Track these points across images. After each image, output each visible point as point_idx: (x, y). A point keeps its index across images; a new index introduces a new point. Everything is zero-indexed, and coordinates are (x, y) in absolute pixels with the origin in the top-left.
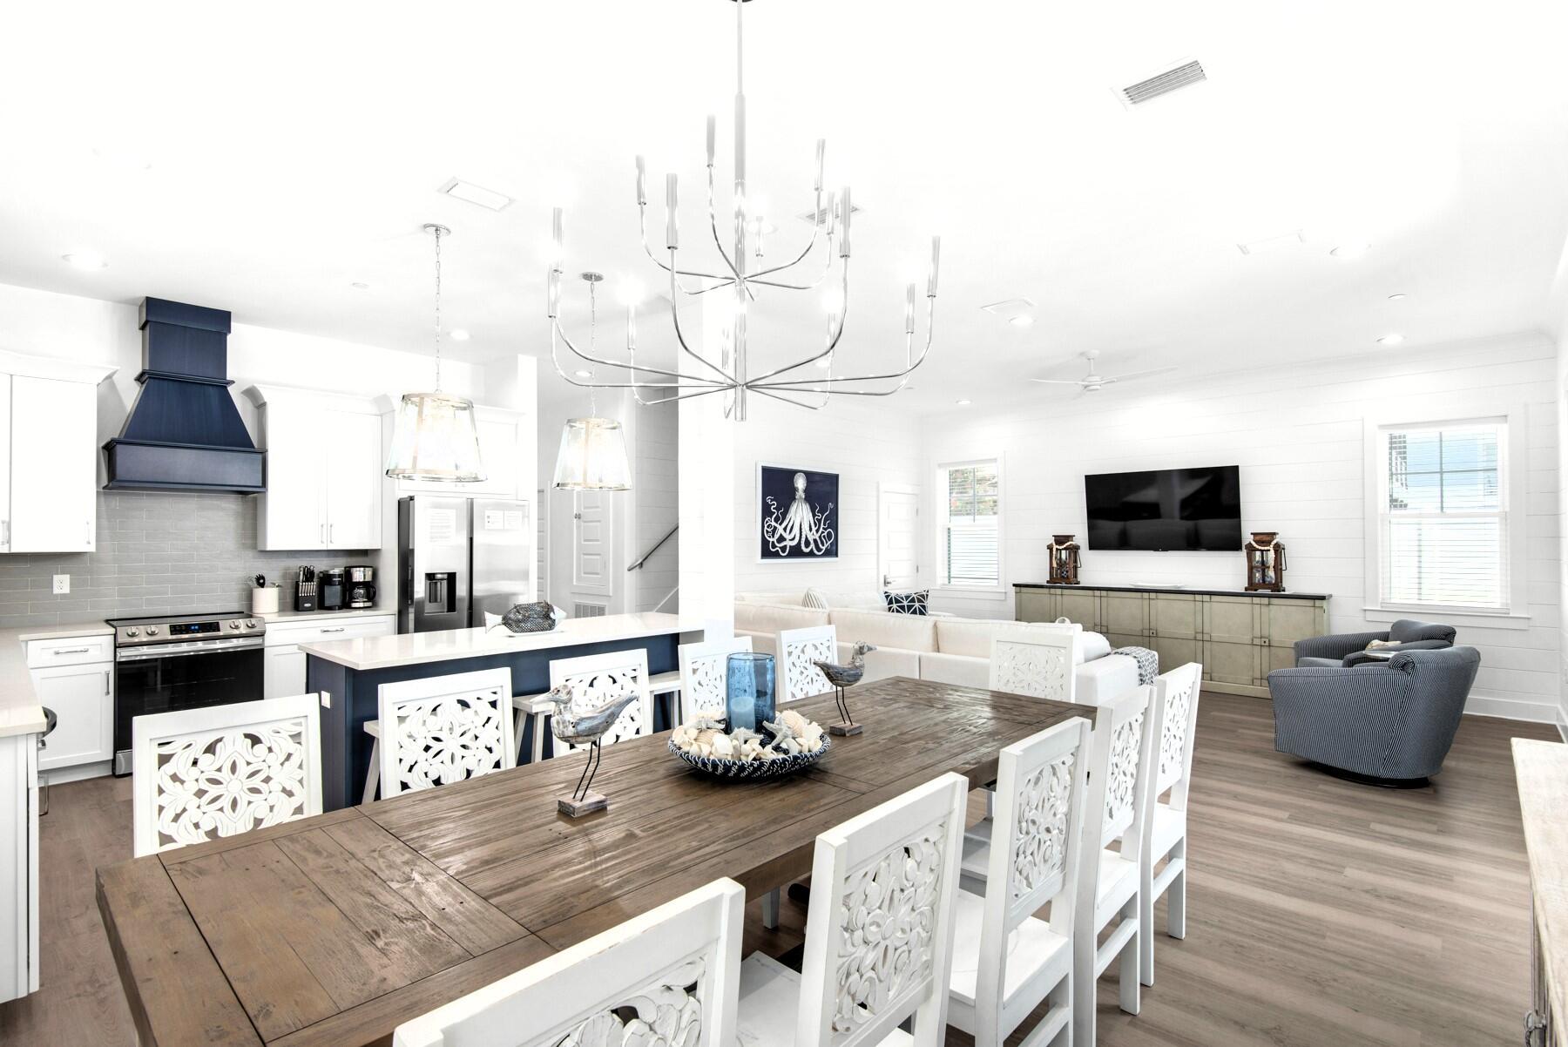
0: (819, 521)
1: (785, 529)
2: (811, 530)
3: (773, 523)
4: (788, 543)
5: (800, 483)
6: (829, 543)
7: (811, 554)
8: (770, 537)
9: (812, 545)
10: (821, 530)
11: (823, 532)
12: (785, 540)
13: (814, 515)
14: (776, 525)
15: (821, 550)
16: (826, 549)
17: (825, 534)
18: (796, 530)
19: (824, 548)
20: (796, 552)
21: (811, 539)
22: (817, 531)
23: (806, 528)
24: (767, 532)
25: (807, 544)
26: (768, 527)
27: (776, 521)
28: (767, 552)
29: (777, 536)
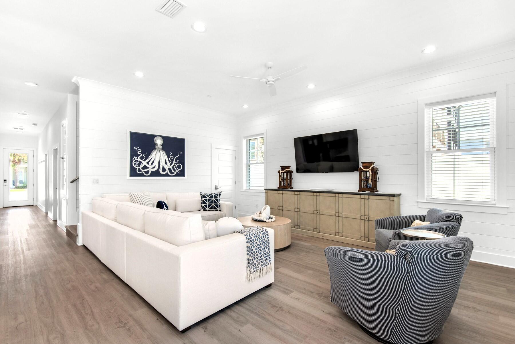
0: (172, 160)
1: (148, 163)
2: (166, 163)
3: (139, 160)
4: (150, 170)
5: (159, 142)
6: (179, 170)
7: (167, 175)
8: (137, 166)
9: (167, 171)
10: (173, 164)
11: (174, 165)
12: (148, 168)
13: (168, 157)
14: (141, 160)
15: (173, 173)
16: (177, 173)
17: (177, 166)
18: (156, 164)
19: (176, 173)
20: (156, 174)
21: (166, 167)
22: (171, 164)
23: (162, 164)
24: (135, 164)
25: (164, 170)
26: (135, 161)
27: (141, 158)
28: (133, 173)
29: (141, 166)
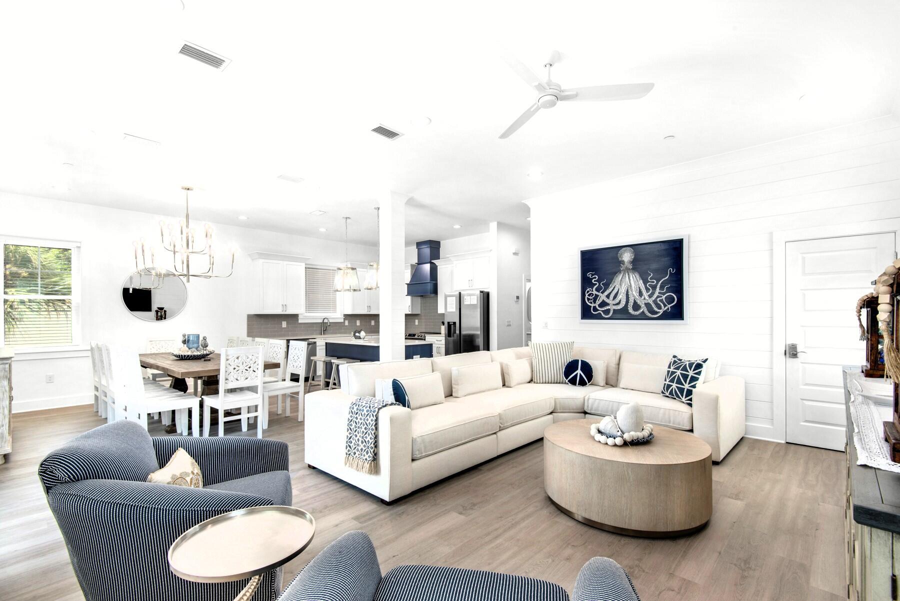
0: (654, 288)
1: (608, 296)
2: (641, 294)
3: (595, 292)
4: (612, 308)
5: (627, 257)
6: (669, 306)
7: (642, 317)
8: (591, 303)
9: (644, 309)
10: (657, 294)
11: (658, 297)
12: (608, 304)
13: (645, 282)
14: (597, 293)
15: (657, 313)
16: (664, 312)
17: (664, 297)
18: (622, 297)
19: (661, 311)
20: (623, 314)
21: (642, 303)
22: (650, 296)
23: (634, 294)
24: (588, 299)
25: (636, 307)
26: (589, 295)
27: (597, 290)
28: (587, 313)
29: (598, 302)
